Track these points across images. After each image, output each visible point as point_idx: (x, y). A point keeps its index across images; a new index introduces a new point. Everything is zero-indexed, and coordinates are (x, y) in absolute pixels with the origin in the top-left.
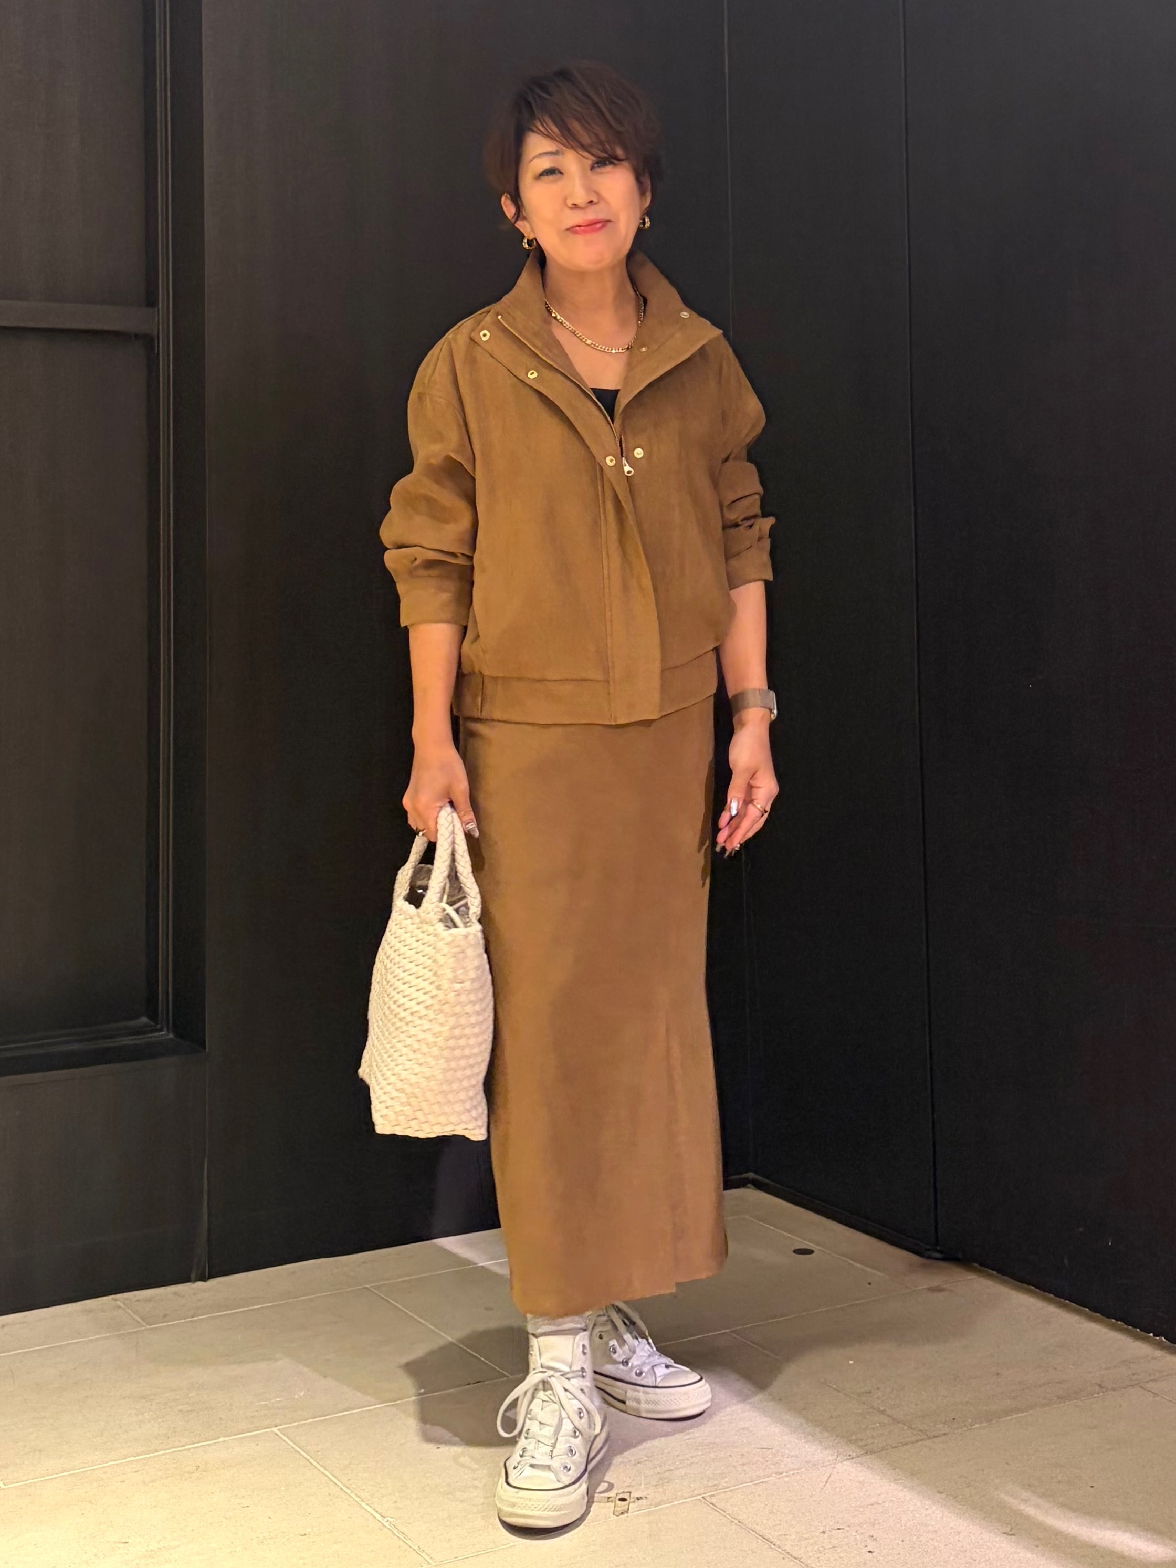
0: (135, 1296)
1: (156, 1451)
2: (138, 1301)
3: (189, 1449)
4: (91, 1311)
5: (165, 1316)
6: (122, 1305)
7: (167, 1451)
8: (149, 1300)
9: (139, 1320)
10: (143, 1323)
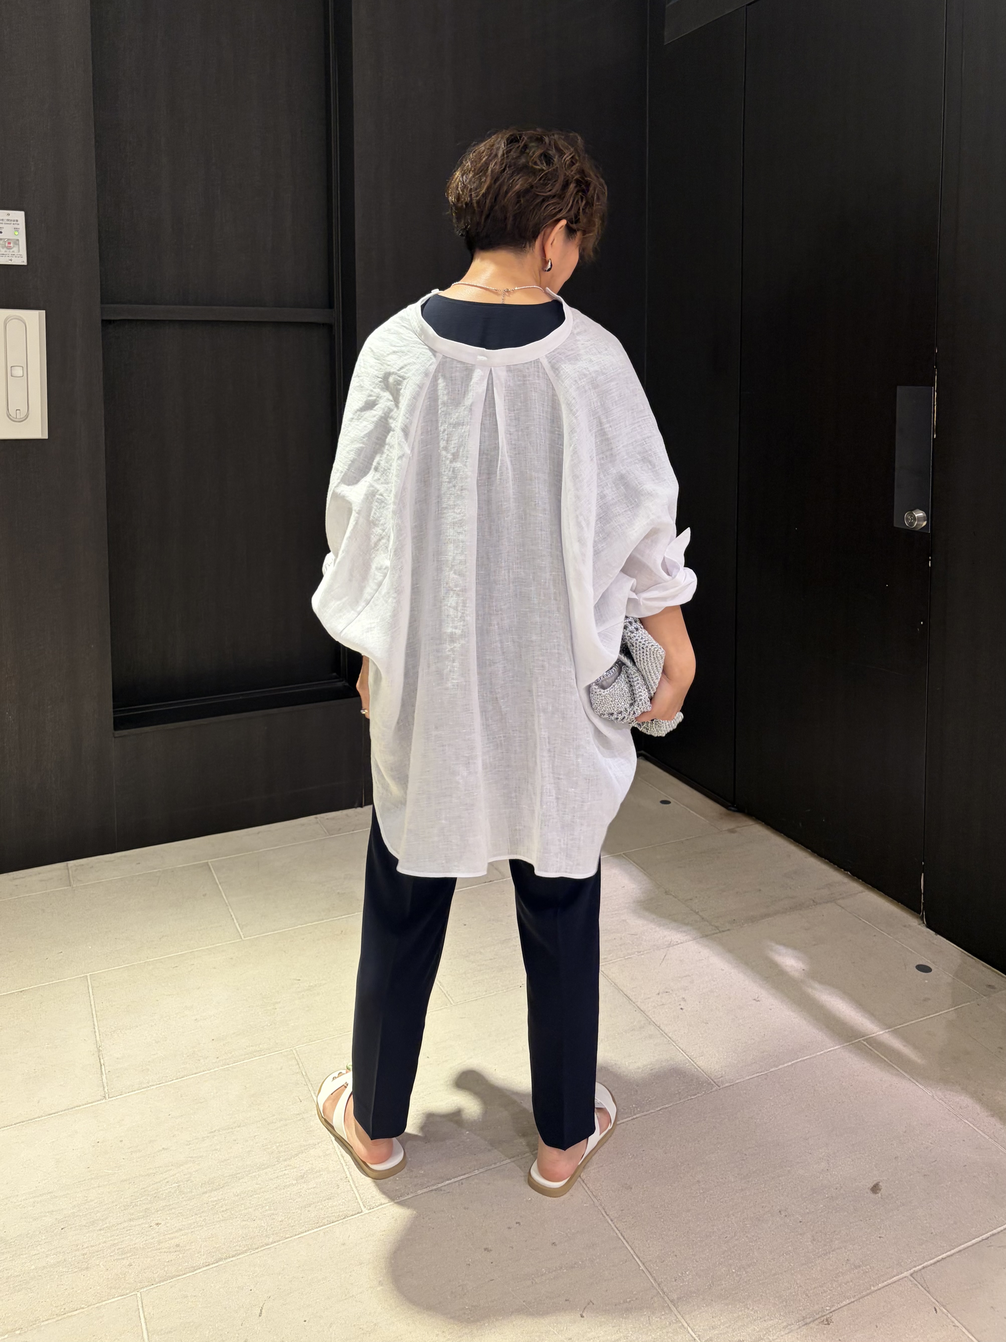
0: (327, 816)
1: (323, 920)
2: (327, 819)
3: (339, 919)
4: (303, 825)
5: (340, 829)
6: (319, 822)
7: (328, 920)
8: (333, 819)
9: (326, 831)
10: (328, 834)
